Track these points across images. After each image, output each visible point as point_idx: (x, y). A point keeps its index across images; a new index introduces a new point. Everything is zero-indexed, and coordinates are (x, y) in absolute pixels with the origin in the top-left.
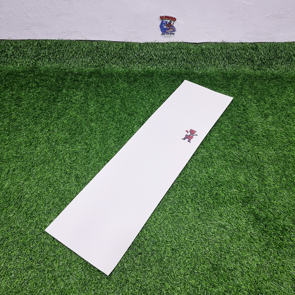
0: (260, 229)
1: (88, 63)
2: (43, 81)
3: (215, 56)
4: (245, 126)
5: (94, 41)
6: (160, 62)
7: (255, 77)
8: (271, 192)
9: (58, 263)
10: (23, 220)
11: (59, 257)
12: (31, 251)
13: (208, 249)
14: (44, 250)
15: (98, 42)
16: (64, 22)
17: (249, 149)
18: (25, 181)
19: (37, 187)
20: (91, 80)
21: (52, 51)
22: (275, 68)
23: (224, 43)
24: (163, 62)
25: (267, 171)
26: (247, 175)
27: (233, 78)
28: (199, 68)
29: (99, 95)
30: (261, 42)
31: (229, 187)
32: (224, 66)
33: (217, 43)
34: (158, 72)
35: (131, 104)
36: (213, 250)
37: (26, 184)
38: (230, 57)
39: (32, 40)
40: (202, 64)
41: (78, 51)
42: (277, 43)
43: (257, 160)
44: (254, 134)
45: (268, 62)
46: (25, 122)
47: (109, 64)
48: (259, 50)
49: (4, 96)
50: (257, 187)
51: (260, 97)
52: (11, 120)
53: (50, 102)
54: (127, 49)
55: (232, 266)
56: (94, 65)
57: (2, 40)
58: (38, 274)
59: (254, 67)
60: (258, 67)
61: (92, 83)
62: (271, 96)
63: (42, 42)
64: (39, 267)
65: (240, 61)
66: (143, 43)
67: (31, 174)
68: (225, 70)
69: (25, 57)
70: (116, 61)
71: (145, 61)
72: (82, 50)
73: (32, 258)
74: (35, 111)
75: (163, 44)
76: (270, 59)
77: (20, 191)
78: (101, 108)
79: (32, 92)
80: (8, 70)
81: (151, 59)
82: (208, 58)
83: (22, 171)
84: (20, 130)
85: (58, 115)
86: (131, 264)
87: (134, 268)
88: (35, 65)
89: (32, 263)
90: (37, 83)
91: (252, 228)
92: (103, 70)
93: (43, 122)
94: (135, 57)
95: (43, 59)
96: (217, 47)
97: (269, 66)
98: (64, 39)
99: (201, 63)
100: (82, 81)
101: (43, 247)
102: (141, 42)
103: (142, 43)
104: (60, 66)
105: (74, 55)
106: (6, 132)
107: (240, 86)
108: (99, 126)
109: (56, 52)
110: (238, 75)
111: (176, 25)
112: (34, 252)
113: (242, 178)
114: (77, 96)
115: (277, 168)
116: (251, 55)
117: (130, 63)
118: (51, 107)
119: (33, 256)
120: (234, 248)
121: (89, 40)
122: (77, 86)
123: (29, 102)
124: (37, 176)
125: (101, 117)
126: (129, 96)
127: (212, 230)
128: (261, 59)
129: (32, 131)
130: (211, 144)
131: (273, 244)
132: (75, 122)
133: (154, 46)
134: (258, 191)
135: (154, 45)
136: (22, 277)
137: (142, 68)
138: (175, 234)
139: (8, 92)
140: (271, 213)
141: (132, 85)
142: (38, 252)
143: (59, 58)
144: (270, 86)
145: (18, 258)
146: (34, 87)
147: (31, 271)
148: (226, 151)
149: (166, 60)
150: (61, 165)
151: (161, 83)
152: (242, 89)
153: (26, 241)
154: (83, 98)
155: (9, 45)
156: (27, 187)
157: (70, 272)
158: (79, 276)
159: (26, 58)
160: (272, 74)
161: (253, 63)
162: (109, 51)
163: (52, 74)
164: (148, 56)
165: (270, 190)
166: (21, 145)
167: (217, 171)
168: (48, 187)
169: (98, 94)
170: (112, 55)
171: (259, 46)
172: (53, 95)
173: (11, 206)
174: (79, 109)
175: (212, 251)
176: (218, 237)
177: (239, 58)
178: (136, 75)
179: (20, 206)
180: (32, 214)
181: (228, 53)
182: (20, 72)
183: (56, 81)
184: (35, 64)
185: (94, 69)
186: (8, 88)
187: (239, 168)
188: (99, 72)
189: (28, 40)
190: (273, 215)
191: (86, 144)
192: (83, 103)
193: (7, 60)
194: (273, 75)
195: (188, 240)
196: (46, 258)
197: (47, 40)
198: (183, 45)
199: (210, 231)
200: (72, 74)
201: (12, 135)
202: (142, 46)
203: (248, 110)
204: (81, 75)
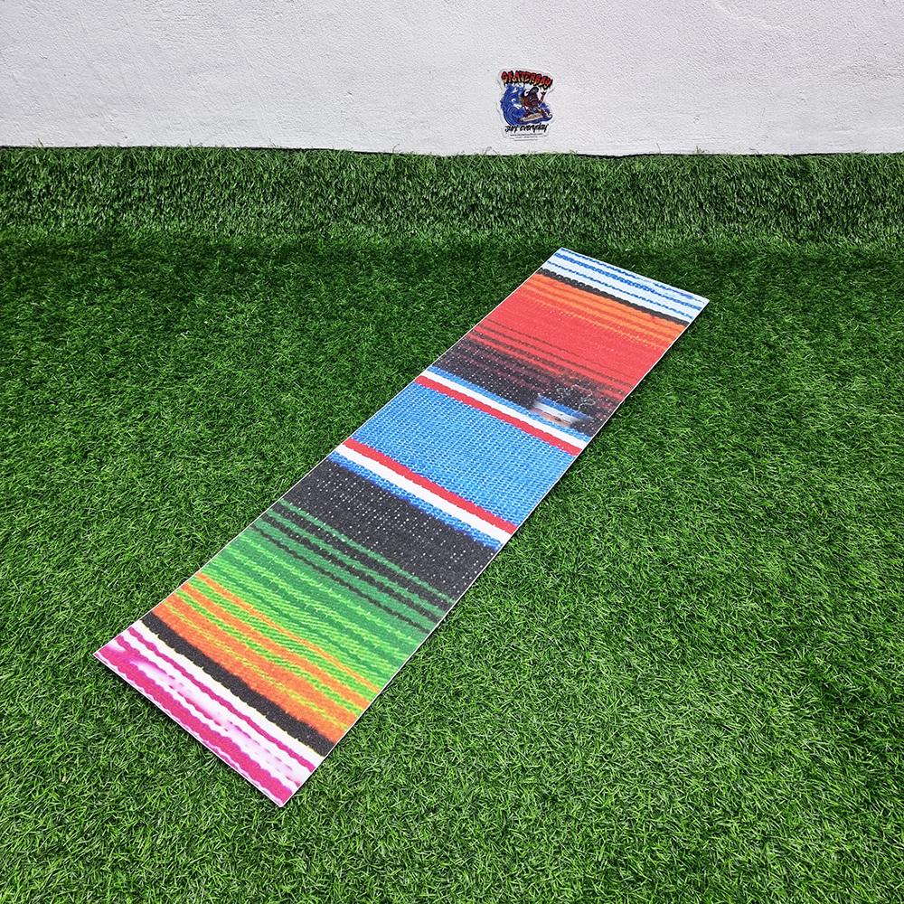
0: (845, 732)
1: (278, 220)
2: (136, 271)
3: (674, 197)
4: (777, 404)
5: (298, 150)
6: (500, 216)
7: (802, 262)
8: (873, 612)
9: (149, 838)
10: (44, 693)
11: (156, 818)
12: (62, 794)
13: (664, 798)
14: (107, 793)
15: (310, 153)
16: (207, 91)
17: (793, 475)
18: (59, 567)
19: (94, 588)
20: (284, 268)
21: (169, 181)
22: (866, 234)
23: (702, 158)
24: (509, 215)
25: (855, 543)
26: (789, 556)
27: (731, 264)
28: (623, 234)
29: (307, 312)
30: (819, 154)
31: (731, 596)
32: (704, 229)
33: (682, 155)
34: (494, 246)
35: (410, 338)
36: (682, 802)
37: (59, 579)
38: (722, 199)
39: (109, 148)
40: (634, 221)
41: (247, 181)
42: (870, 155)
43: (821, 510)
44: (809, 429)
45: (842, 216)
46: (70, 390)
47: (342, 223)
48: (812, 177)
49: (10, 314)
50: (826, 596)
51: (821, 319)
52: (29, 382)
53: (153, 331)
54: (398, 173)
55: (751, 855)
56: (298, 225)
57: (17, 147)
58: (80, 875)
59: (797, 232)
60: (811, 232)
61: (289, 278)
62: (858, 317)
63: (137, 153)
64: (86, 850)
65: (754, 212)
66: (449, 158)
67: (78, 546)
68: (707, 241)
69: (84, 200)
70: (363, 214)
71: (455, 212)
72: (260, 180)
73: (63, 819)
74: (106, 359)
75: (510, 160)
76: (848, 207)
77: (41, 599)
78: (312, 351)
79: (99, 304)
80: (30, 240)
81: (473, 208)
82: (652, 202)
83: (51, 539)
84: (55, 413)
85: (177, 370)
86: (399, 845)
87: (411, 857)
88: (113, 225)
89: (61, 835)
90: (116, 277)
91: (814, 730)
92: (325, 240)
93: (129, 390)
94: (424, 199)
95: (138, 208)
96: (681, 169)
97: (846, 229)
98: (205, 145)
99: (631, 220)
100: (257, 273)
101: (104, 782)
102: (443, 154)
103: (445, 156)
104: (191, 230)
105: (234, 195)
106: (8, 419)
107: (756, 289)
108: (306, 402)
109: (179, 184)
110: (748, 257)
111: (550, 98)
112: (72, 798)
113: (773, 568)
114: (241, 316)
115: (888, 534)
116: (790, 193)
117: (408, 218)
118: (157, 347)
119: (67, 811)
120: (755, 794)
121: (284, 147)
122: (241, 286)
123: (89, 333)
124: (98, 554)
125: (311, 376)
126: (404, 314)
127: (679, 732)
128: (819, 207)
129: (92, 416)
130: (667, 461)
131: (890, 782)
132: (228, 390)
133: (482, 167)
134: (829, 610)
135: (483, 164)
136: (26, 881)
137: (446, 234)
138: (552, 747)
139: (24, 302)
140: (879, 679)
141: (414, 284)
142: (84, 798)
143: (188, 202)
144: (851, 287)
145: (17, 818)
146: (108, 289)
147: (57, 863)
148: (718, 481)
149: (520, 209)
150: (179, 518)
151: (504, 278)
152: (761, 295)
153: (48, 760)
154: (257, 321)
155: (37, 162)
156: (65, 589)
157: (189, 868)
158: (220, 883)
159: (86, 205)
160: (857, 254)
161: (796, 219)
162: (343, 180)
163: (164, 253)
164: (466, 198)
165: (869, 604)
166: (54, 456)
167: (689, 544)
168: (132, 588)
169: (307, 308)
170: (352, 193)
171: (813, 164)
172: (166, 311)
173: (6, 647)
174: (243, 351)
175: (680, 806)
176: (698, 758)
177: (751, 204)
178: (426, 256)
179: (37, 646)
180: (72, 673)
181: (716, 188)
182: (67, 248)
183: (178, 271)
184: (115, 221)
185: (295, 238)
186: (26, 290)
187: (762, 533)
188: (310, 247)
189: (96, 148)
190: (885, 686)
191: (263, 456)
192: (257, 335)
193: (28, 209)
194: (860, 256)
195: (597, 765)
196: (112, 820)
197: (154, 148)
198: (573, 162)
199: (673, 738)
200: (228, 252)
201: (27, 428)
202: (445, 166)
203: (785, 356)
204: (254, 255)
